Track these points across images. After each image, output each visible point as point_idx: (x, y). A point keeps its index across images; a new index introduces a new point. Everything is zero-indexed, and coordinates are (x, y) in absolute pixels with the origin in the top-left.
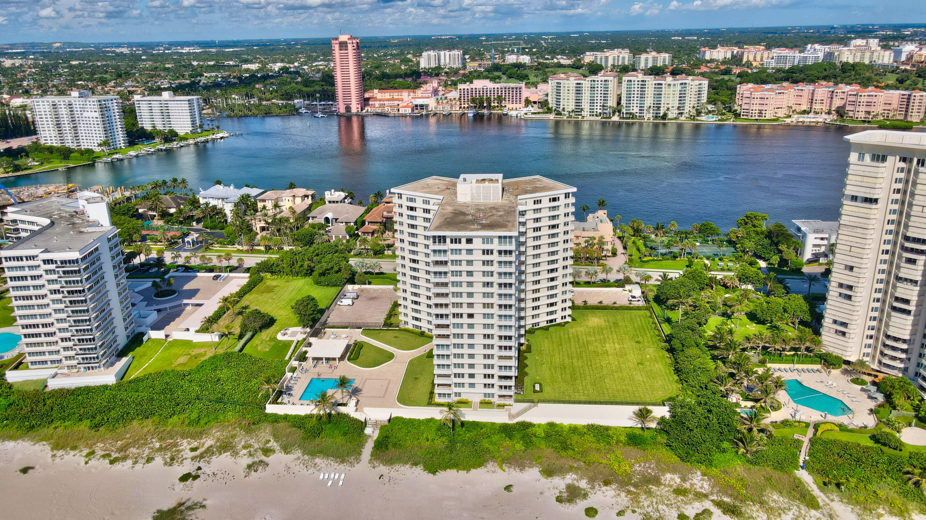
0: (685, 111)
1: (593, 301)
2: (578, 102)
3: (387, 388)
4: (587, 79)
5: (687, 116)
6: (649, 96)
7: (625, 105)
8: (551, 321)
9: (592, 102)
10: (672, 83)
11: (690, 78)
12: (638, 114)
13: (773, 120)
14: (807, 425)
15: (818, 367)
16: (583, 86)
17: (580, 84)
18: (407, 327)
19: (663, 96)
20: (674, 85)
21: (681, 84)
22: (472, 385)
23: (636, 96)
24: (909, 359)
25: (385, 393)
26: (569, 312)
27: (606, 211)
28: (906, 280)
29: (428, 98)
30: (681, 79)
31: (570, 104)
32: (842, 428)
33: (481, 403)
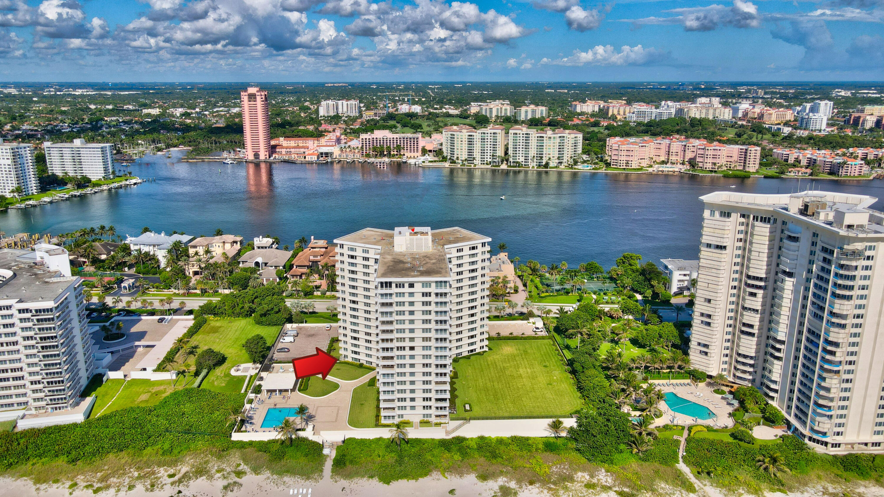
0: (564, 161)
1: (505, 333)
2: (470, 151)
3: (337, 414)
4: (478, 131)
5: (566, 165)
6: (533, 147)
7: (512, 155)
8: (472, 351)
9: (483, 152)
10: (552, 136)
11: (567, 131)
12: (523, 163)
13: (638, 169)
14: (683, 428)
15: (688, 381)
16: (475, 137)
17: (471, 136)
18: (346, 360)
19: (544, 147)
20: (554, 138)
21: (560, 137)
22: (413, 408)
23: (521, 147)
24: (756, 372)
25: (337, 419)
26: (486, 342)
27: (507, 254)
28: (750, 309)
29: (333, 146)
30: (560, 132)
31: (463, 153)
32: (709, 429)
33: (421, 422)
